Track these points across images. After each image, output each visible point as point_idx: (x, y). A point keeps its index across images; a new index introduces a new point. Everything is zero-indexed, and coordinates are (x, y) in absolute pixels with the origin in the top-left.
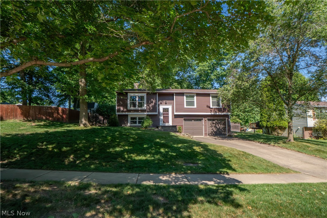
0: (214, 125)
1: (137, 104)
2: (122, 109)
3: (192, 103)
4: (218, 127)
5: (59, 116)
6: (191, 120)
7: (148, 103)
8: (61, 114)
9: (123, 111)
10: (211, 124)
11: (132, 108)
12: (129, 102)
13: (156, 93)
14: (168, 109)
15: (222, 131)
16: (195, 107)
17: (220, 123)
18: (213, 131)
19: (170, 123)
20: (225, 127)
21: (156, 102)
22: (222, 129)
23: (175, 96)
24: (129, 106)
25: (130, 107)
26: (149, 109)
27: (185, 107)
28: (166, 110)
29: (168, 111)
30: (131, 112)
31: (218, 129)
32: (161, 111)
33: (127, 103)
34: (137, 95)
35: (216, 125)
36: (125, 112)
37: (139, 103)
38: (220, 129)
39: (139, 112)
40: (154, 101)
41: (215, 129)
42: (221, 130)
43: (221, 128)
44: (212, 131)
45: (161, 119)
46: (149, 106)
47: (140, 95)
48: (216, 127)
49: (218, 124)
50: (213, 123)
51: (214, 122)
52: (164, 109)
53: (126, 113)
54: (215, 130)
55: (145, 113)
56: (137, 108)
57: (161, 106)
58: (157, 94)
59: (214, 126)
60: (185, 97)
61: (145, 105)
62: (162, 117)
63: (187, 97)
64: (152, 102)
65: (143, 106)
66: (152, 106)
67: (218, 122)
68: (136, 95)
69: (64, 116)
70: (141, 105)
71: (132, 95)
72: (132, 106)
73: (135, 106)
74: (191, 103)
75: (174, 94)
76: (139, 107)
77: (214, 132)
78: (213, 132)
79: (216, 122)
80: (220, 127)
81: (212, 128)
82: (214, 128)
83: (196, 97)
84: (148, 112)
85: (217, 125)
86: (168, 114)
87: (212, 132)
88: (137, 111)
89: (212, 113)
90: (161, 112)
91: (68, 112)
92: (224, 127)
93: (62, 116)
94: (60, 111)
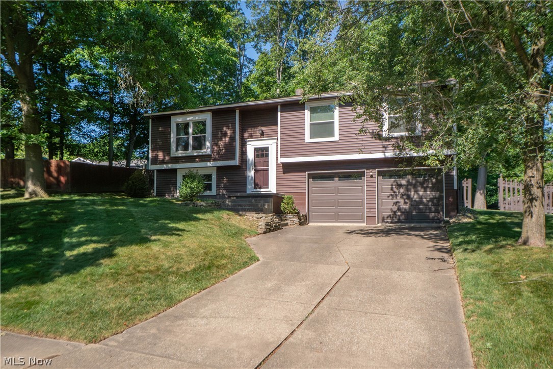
0: (402, 190)
1: (191, 141)
2: (160, 156)
3: (326, 129)
4: (416, 197)
5: (51, 179)
6: (330, 177)
7: (215, 139)
8: (55, 174)
9: (163, 160)
10: (392, 189)
11: (181, 153)
12: (173, 137)
13: (232, 111)
14: (267, 149)
15: (430, 209)
16: (336, 138)
17: (422, 184)
18: (399, 209)
19: (272, 188)
20: (441, 198)
21: (234, 133)
22: (430, 203)
23: (279, 114)
24: (175, 149)
25: (177, 150)
26: (218, 154)
27: (308, 140)
28: (262, 153)
29: (267, 156)
30: (178, 163)
31: (415, 205)
32: (250, 155)
33: (170, 141)
34: (190, 120)
35: (408, 190)
36: (167, 163)
37: (195, 139)
38: (421, 202)
39: (195, 161)
40: (229, 132)
41: (405, 203)
42: (426, 205)
43: (424, 200)
44: (395, 208)
45: (250, 178)
46: (217, 145)
47: (197, 118)
48: (409, 197)
49: (415, 186)
50: (400, 186)
51: (404, 182)
52: (256, 150)
53: (170, 166)
54: (407, 207)
55: (209, 164)
56: (190, 152)
57: (250, 143)
58: (237, 112)
59: (402, 195)
60: (307, 113)
61: (208, 144)
62: (251, 173)
63: (313, 110)
64: (225, 135)
65: (204, 147)
66: (226, 146)
67: (417, 182)
68: (188, 119)
69: (63, 179)
70: (199, 143)
71: (180, 119)
72: (179, 149)
73: (186, 148)
74: (324, 129)
75: (279, 107)
76: (194, 148)
77: (402, 213)
78: (399, 214)
79: (408, 181)
80: (421, 198)
81: (395, 200)
82: (402, 201)
83: (337, 108)
84: (215, 160)
85: (413, 190)
86: (266, 163)
87: (395, 213)
88: (191, 159)
89: (389, 154)
90: (251, 160)
91: (69, 170)
92: (435, 198)
93: (57, 179)
94: (53, 168)
